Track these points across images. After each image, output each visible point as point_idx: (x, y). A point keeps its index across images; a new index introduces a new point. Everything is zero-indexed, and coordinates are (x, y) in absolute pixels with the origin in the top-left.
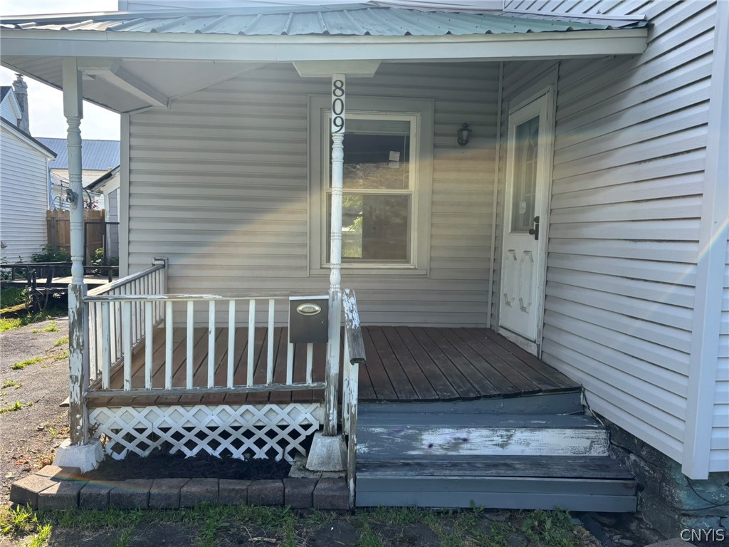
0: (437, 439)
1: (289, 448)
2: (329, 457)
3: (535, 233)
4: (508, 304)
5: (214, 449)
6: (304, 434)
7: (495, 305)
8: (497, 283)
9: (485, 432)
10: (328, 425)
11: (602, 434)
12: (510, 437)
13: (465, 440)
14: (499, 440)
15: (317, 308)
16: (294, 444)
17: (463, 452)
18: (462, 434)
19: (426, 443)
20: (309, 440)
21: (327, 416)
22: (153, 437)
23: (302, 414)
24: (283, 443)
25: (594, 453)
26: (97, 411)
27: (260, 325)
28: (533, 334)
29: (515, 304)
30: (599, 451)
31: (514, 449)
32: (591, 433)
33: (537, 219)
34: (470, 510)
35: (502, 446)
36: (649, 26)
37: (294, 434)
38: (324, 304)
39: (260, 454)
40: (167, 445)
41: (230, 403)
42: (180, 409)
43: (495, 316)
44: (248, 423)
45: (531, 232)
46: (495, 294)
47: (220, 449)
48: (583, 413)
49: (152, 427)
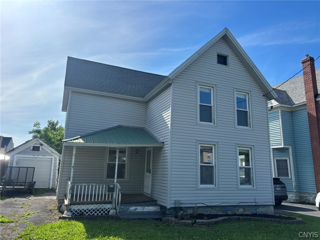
0: (132, 208)
1: (105, 213)
2: (113, 213)
3: (150, 172)
4: (145, 187)
5: (91, 213)
6: (108, 210)
7: (143, 188)
8: (143, 183)
9: (140, 207)
10: (113, 208)
11: (159, 207)
12: (144, 208)
13: (137, 209)
14: (142, 208)
15: (113, 186)
16: (106, 212)
17: (136, 211)
18: (136, 208)
19: (130, 209)
20: (109, 211)
21: (113, 206)
22: (81, 211)
23: (109, 206)
24: (104, 212)
25: (158, 211)
26: (72, 206)
27: (91, 194)
28: (150, 193)
29: (147, 187)
30: (159, 210)
31: (145, 210)
32: (157, 207)
33: (150, 170)
34: (138, 219)
35: (143, 209)
36: (163, 143)
37: (106, 210)
38: (114, 185)
39: (100, 214)
40: (83, 213)
41: (95, 204)
42: (86, 205)
43: (143, 191)
44: (98, 208)
45: (149, 172)
46: (143, 186)
47: (92, 214)
48: (157, 205)
49: (81, 209)
